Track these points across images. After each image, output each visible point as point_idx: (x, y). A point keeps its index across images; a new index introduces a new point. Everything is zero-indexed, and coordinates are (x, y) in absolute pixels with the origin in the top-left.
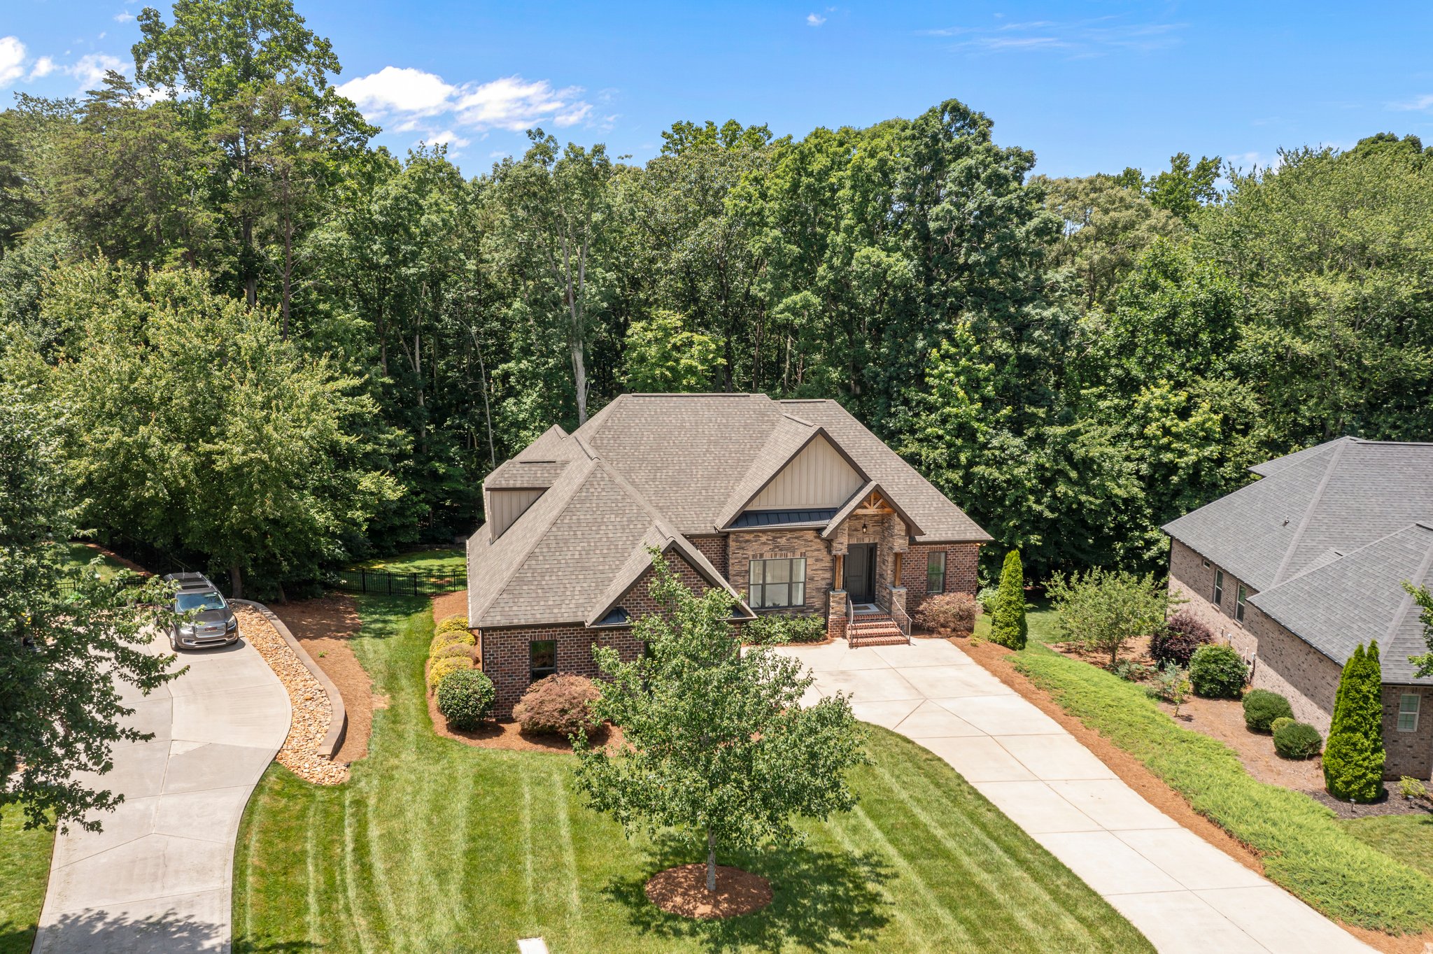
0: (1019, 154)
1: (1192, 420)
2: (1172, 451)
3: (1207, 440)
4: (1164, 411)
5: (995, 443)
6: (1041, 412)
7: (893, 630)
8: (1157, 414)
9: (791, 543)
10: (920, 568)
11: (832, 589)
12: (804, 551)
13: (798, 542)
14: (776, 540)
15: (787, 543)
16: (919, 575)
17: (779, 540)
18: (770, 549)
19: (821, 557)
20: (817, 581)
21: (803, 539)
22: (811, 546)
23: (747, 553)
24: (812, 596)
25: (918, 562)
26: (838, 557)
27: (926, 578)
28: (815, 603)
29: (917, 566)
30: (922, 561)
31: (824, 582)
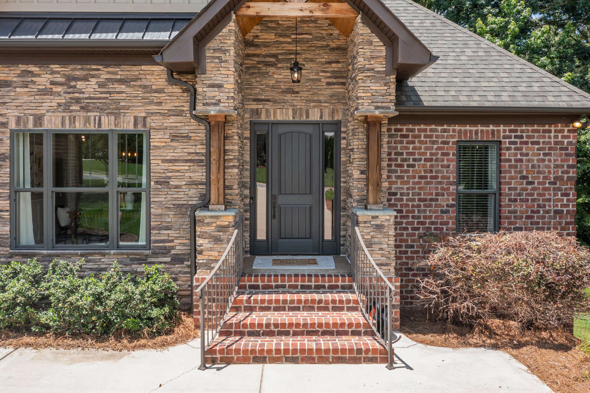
9: (110, 93)
10: (436, 177)
11: (205, 205)
12: (144, 115)
13: (128, 90)
14: (73, 83)
15: (101, 93)
16: (437, 194)
17: (80, 85)
18: (59, 105)
19: (185, 130)
20: (177, 187)
21: (140, 86)
22: (160, 104)
23: (5, 111)
24: (164, 224)
25: (433, 163)
26: (213, 123)
27: (453, 200)
28: (172, 241)
29: (431, 171)
30: (443, 161)
31: (192, 192)
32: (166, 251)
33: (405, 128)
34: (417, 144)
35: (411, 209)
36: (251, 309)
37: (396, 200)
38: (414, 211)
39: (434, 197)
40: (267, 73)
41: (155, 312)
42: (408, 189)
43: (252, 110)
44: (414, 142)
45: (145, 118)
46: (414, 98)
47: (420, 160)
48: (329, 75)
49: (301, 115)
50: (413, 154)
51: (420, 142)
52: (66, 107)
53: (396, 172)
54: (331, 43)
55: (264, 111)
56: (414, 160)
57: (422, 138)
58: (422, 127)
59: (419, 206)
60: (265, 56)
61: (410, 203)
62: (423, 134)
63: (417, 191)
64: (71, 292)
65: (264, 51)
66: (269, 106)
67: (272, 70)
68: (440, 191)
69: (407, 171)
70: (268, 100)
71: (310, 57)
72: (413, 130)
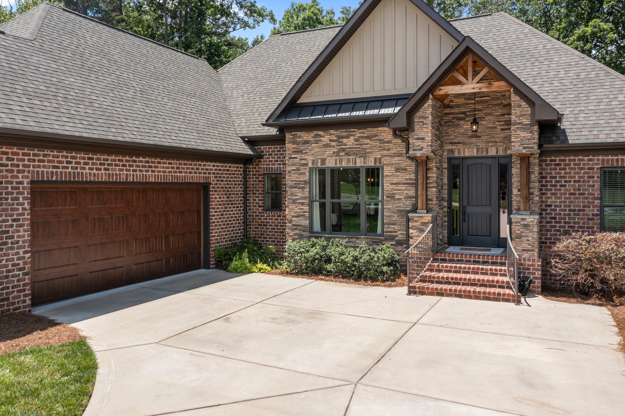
7: (504, 279)
9: (361, 145)
10: (584, 194)
11: (415, 210)
12: (380, 156)
13: (371, 142)
14: (341, 140)
15: (356, 145)
16: (584, 206)
17: (345, 141)
18: (334, 152)
19: (403, 165)
20: (399, 199)
21: (378, 140)
22: (389, 150)
23: (307, 157)
24: (392, 222)
25: (581, 183)
26: (419, 161)
27: (597, 210)
28: (396, 232)
29: (579, 190)
30: (589, 182)
31: (408, 202)
32: (392, 238)
33: (558, 159)
34: (568, 170)
35: (563, 216)
36: (440, 271)
37: (551, 210)
38: (565, 218)
39: (582, 208)
40: (459, 125)
41: (385, 269)
42: (560, 202)
43: (449, 150)
44: (565, 169)
45: (380, 158)
46: (562, 138)
47: (570, 181)
48: (503, 123)
49: (482, 152)
50: (565, 177)
51: (570, 169)
52: (337, 154)
53: (551, 190)
54: (504, 101)
55: (456, 150)
56: (565, 182)
57: (572, 166)
58: (572, 157)
59: (570, 215)
60: (458, 114)
61: (563, 213)
62: (572, 163)
63: (567, 204)
64: (342, 254)
65: (456, 110)
66: (460, 146)
67: (462, 122)
68: (586, 204)
69: (560, 190)
70: (459, 143)
71: (489, 112)
72: (564, 160)
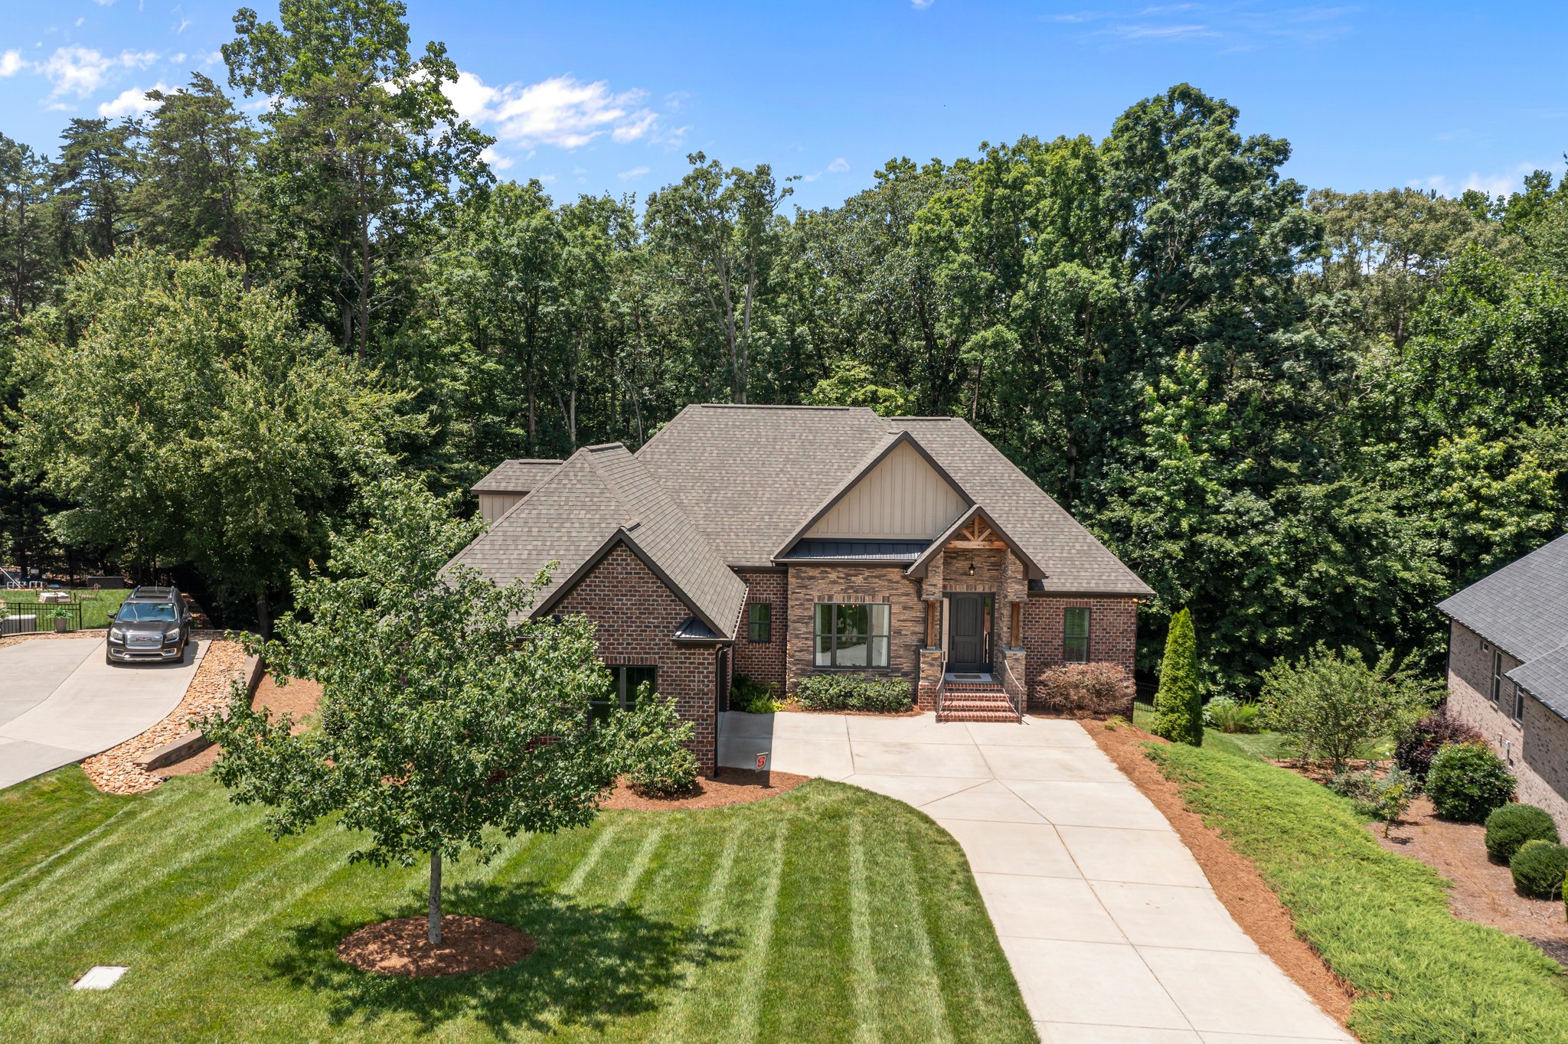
0: (1266, 142)
1: (1510, 478)
2: (1483, 520)
3: (1535, 506)
4: (1471, 468)
5: (1229, 505)
6: (1294, 468)
7: (1004, 704)
8: (1460, 471)
9: (870, 583)
10: (1052, 628)
11: (924, 646)
12: (888, 595)
13: (880, 582)
14: (849, 578)
15: (865, 583)
16: (1052, 638)
17: (853, 579)
18: (842, 590)
20: (906, 635)
22: (897, 589)
23: (812, 593)
25: (1051, 620)
26: (930, 603)
27: (1061, 642)
29: (1049, 625)
30: (1056, 619)
31: (914, 638)
32: (898, 670)
33: (1034, 599)
34: (1041, 609)
36: (952, 700)
37: (1027, 644)
38: (1037, 649)
39: (1050, 640)
42: (1035, 635)
46: (1040, 587)
47: (1043, 618)
48: (989, 564)
49: (971, 589)
50: (1039, 615)
53: (1028, 625)
55: (948, 586)
56: (1039, 618)
58: (1046, 600)
59: (1041, 645)
62: (1046, 603)
63: (1040, 636)
66: (952, 583)
67: (954, 561)
68: (1054, 636)
69: (1035, 625)
70: (952, 580)
72: (1039, 601)
